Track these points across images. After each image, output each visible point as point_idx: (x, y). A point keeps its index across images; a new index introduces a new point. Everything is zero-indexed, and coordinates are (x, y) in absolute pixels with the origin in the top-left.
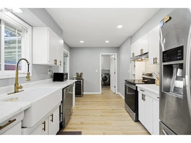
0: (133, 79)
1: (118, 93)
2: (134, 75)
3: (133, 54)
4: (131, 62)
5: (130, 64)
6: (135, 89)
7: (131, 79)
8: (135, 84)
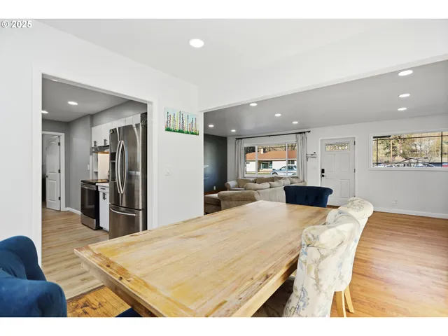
0: (95, 178)
1: (68, 209)
2: (97, 173)
3: (95, 142)
4: (91, 154)
5: (91, 157)
6: (95, 189)
7: (91, 178)
8: (94, 184)
